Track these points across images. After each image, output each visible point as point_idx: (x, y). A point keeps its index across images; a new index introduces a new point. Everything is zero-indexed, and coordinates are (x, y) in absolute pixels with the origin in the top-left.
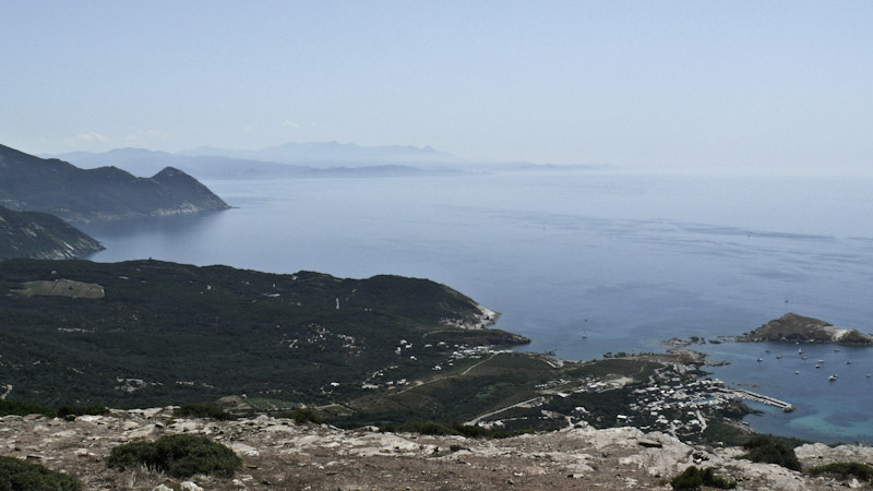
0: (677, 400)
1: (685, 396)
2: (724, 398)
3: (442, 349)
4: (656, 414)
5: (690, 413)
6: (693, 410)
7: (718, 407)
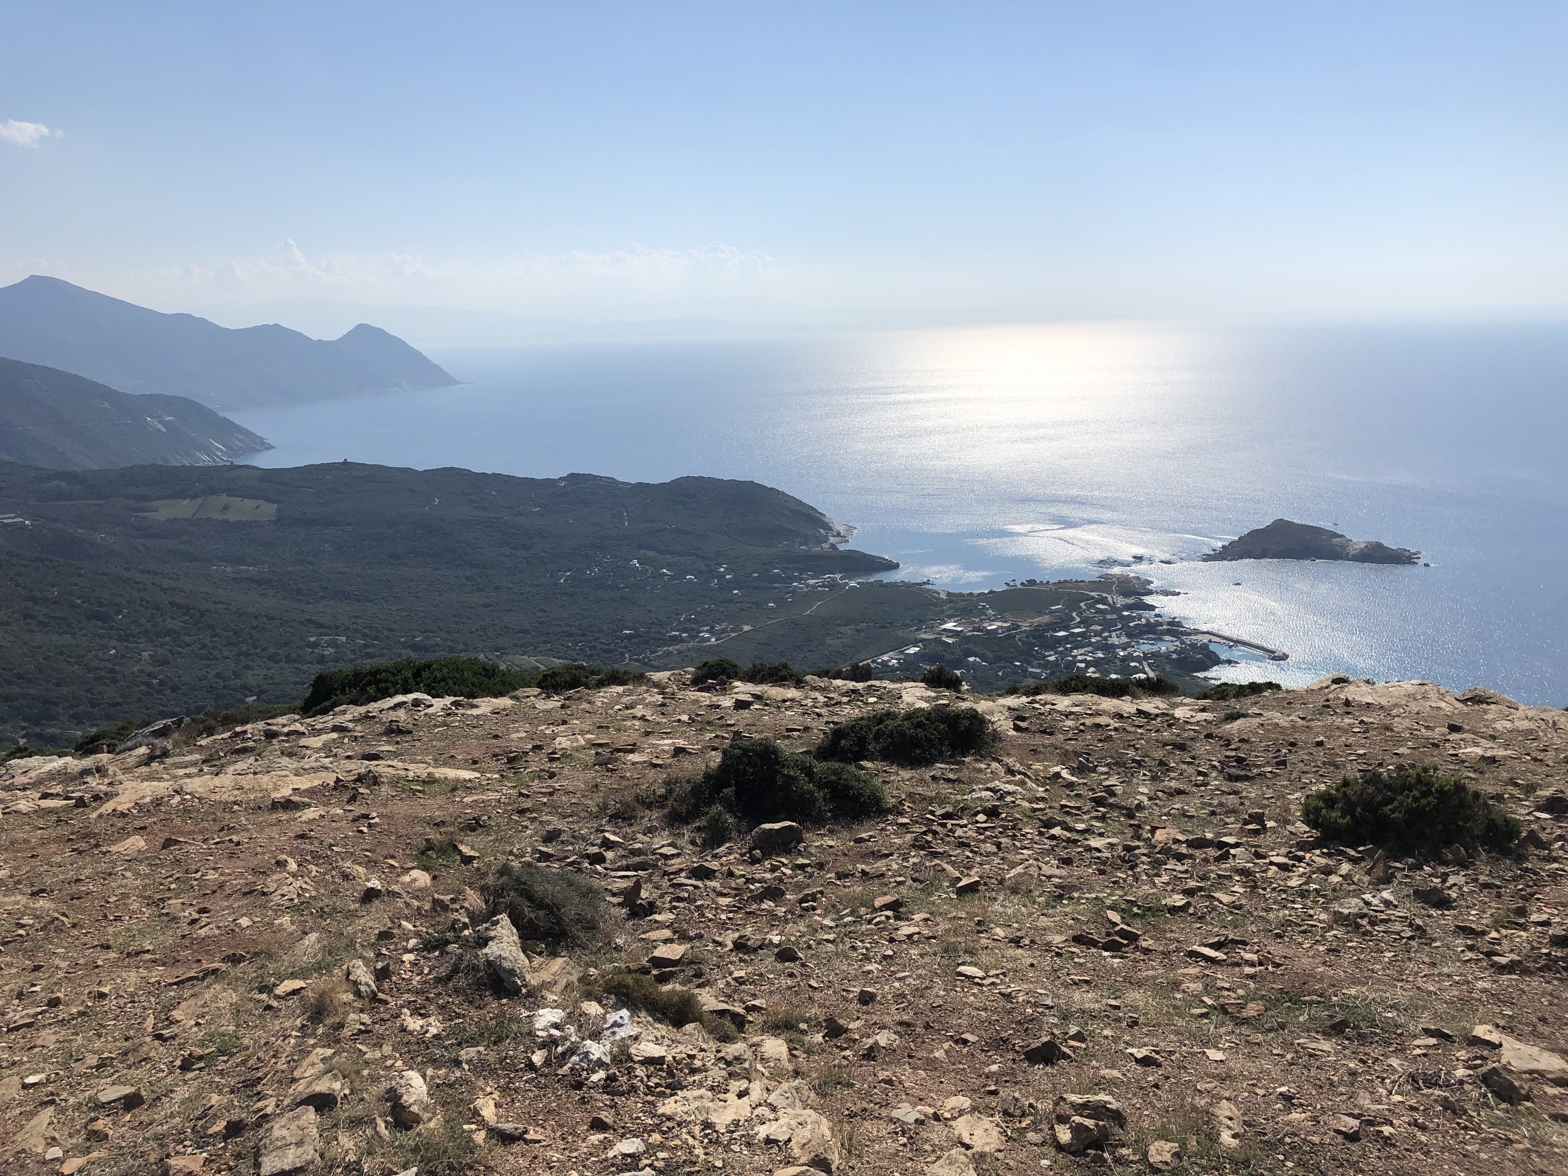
0: (1114, 646)
1: (1124, 639)
2: (1182, 642)
3: (777, 579)
4: (1083, 665)
5: (1132, 664)
6: (1138, 659)
7: (1175, 656)
